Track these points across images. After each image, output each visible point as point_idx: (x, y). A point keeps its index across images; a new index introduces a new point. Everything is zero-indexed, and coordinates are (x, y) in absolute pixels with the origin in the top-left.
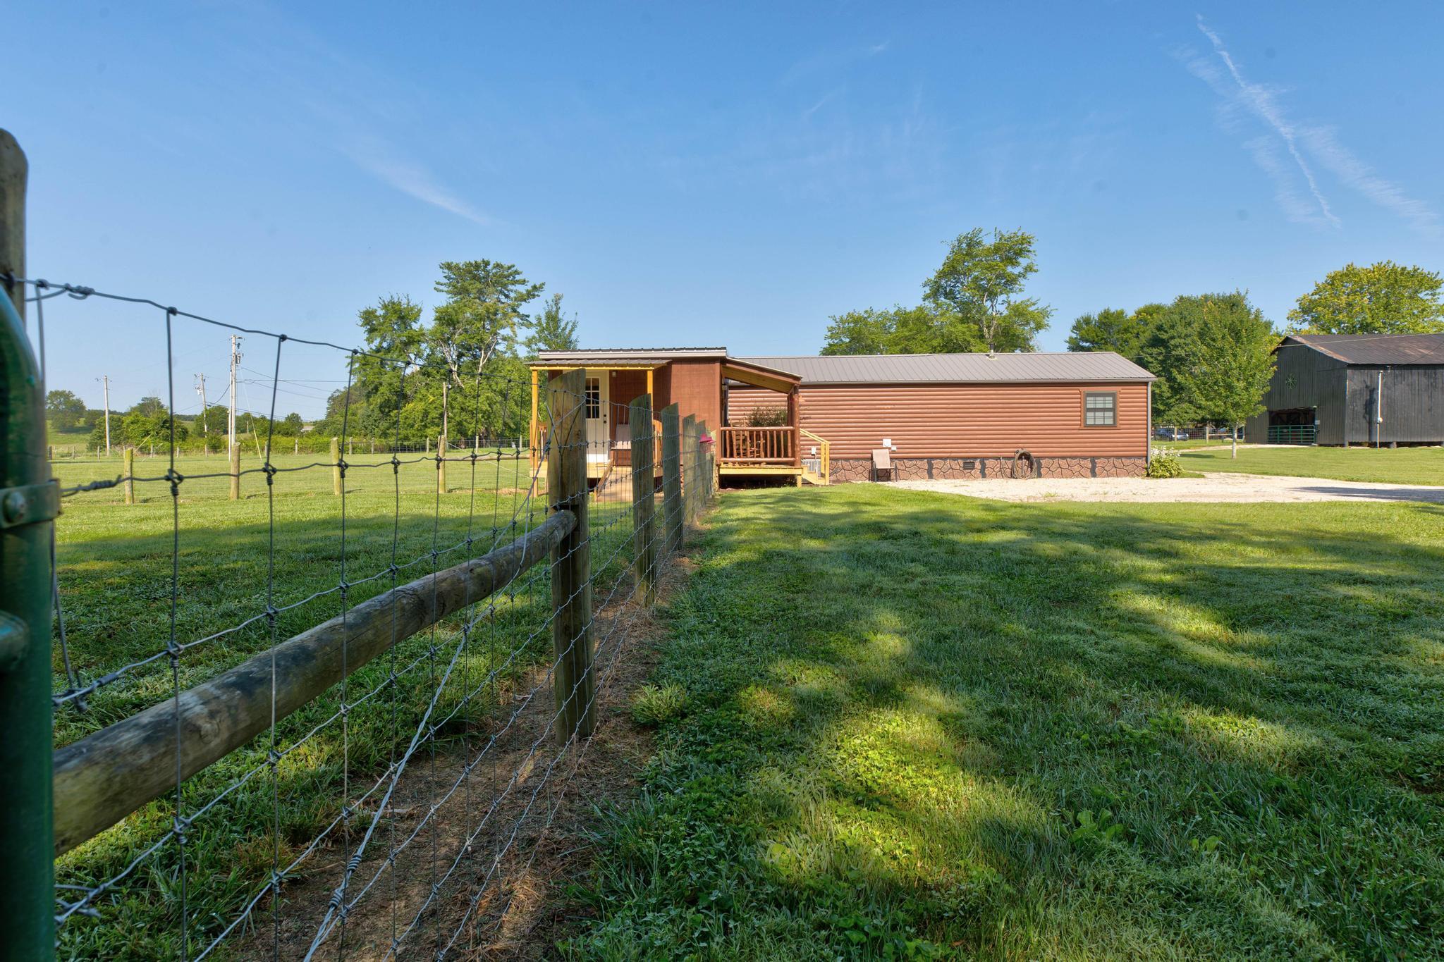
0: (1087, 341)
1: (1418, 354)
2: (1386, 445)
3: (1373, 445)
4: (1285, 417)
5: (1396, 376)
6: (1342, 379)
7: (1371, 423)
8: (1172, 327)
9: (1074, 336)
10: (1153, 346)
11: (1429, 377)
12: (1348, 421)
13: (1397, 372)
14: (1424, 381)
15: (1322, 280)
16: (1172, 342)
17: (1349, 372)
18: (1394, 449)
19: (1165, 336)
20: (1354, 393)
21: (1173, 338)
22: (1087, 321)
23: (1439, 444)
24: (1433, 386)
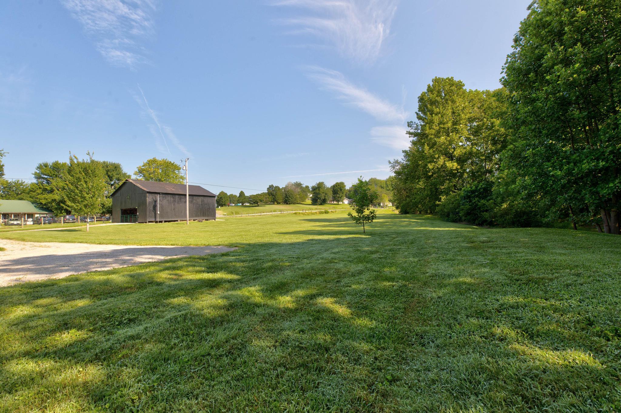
0: (46, 175)
1: (170, 190)
2: (161, 222)
3: (156, 222)
4: (129, 212)
5: (163, 197)
6: (145, 197)
7: (156, 214)
9: (38, 172)
11: (174, 198)
12: (148, 213)
13: (164, 195)
14: (172, 199)
15: (145, 161)
17: (148, 194)
18: (163, 223)
20: (150, 202)
22: (46, 165)
23: (177, 221)
24: (174, 201)
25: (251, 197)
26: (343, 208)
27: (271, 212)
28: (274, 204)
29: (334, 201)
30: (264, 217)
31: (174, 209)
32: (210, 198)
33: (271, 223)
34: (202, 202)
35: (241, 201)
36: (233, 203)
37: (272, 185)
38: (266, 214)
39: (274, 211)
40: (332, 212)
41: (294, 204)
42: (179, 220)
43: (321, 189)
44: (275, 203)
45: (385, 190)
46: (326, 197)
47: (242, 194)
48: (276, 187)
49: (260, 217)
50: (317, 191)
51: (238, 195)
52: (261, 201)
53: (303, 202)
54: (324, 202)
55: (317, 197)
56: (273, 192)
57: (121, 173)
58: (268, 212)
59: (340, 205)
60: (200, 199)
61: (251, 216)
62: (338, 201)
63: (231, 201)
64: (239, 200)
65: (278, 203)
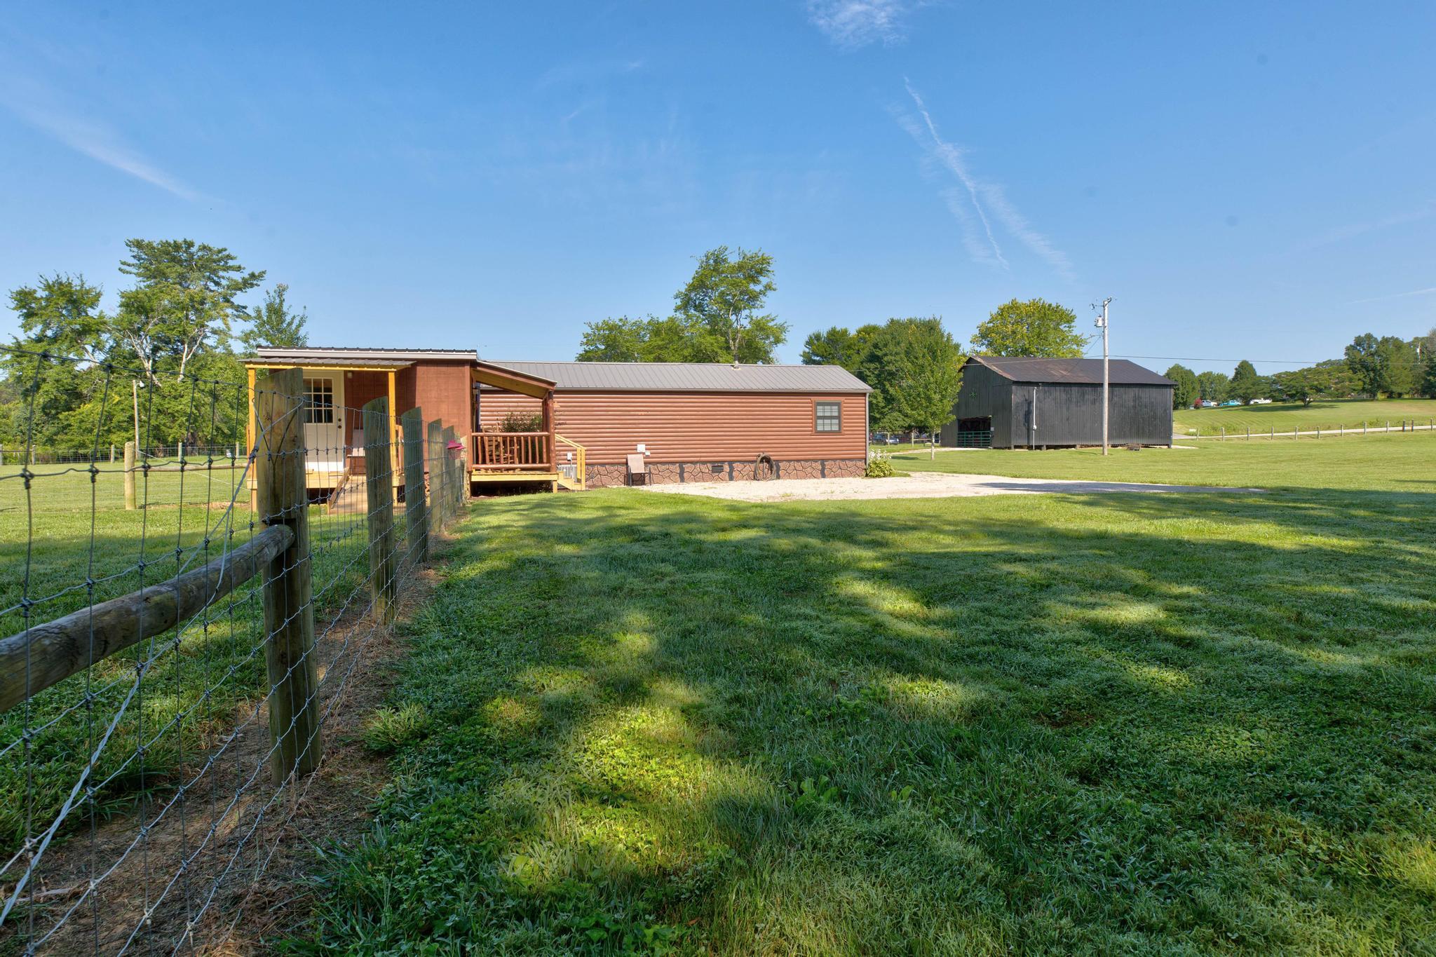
0: (818, 356)
1: (1060, 374)
2: (1039, 447)
3: (1030, 448)
4: (969, 424)
5: (1045, 392)
6: (1009, 393)
7: (1029, 429)
8: (886, 345)
9: (807, 350)
10: (871, 361)
11: (1067, 393)
12: (1013, 428)
13: (1046, 388)
14: (1064, 396)
15: (995, 311)
16: (885, 359)
17: (1014, 387)
18: (1044, 451)
19: (880, 353)
20: (1017, 405)
21: (886, 355)
22: (818, 337)
23: (1074, 446)
24: (1069, 400)
25: (1278, 378)
27: (1362, 425)
28: (1373, 397)
30: (1329, 441)
31: (1068, 419)
32: (1158, 390)
33: (1361, 461)
34: (1134, 401)
35: (1241, 392)
36: (1213, 399)
37: (1369, 336)
38: (1339, 431)
39: (1372, 424)
42: (1078, 443)
44: (1380, 396)
47: (1244, 370)
48: (1386, 340)
49: (1315, 441)
51: (1231, 374)
52: (1319, 390)
56: (1369, 359)
58: (1347, 427)
60: (1132, 392)
61: (1279, 438)
63: (1204, 391)
64: (1233, 390)
65: (1391, 396)
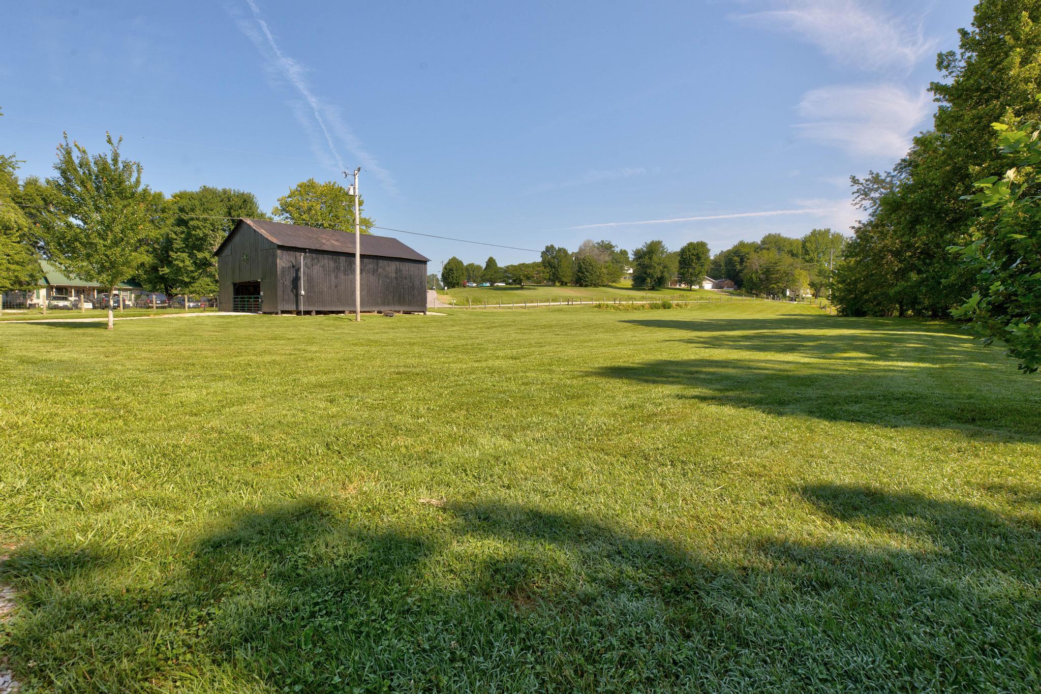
1: (329, 243)
2: (308, 313)
3: (298, 313)
4: (251, 289)
5: (313, 259)
6: (275, 256)
7: (297, 295)
8: (193, 210)
10: (179, 225)
11: (335, 261)
12: (279, 293)
13: (314, 255)
14: (332, 264)
16: (191, 223)
17: (279, 252)
18: (313, 316)
19: (185, 217)
20: (283, 268)
21: (192, 219)
23: (343, 312)
24: (337, 268)
25: (507, 270)
26: (701, 298)
27: (548, 301)
28: (554, 285)
29: (680, 282)
30: (531, 310)
31: (336, 287)
32: (415, 265)
34: (396, 273)
35: (488, 277)
36: (474, 282)
37: (552, 246)
38: (536, 304)
39: (554, 300)
40: (678, 305)
41: (596, 285)
42: (347, 310)
43: (654, 257)
44: (557, 284)
45: (799, 260)
46: (666, 274)
47: (491, 262)
48: (560, 250)
49: (524, 310)
50: (646, 261)
51: (484, 266)
52: (528, 278)
53: (614, 284)
54: (659, 284)
55: (646, 273)
56: (552, 261)
57: (255, 214)
58: (541, 302)
59: (695, 291)
60: (392, 267)
61: (504, 308)
62: (691, 283)
63: (469, 276)
64: (484, 275)
65: (563, 284)
